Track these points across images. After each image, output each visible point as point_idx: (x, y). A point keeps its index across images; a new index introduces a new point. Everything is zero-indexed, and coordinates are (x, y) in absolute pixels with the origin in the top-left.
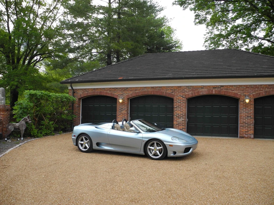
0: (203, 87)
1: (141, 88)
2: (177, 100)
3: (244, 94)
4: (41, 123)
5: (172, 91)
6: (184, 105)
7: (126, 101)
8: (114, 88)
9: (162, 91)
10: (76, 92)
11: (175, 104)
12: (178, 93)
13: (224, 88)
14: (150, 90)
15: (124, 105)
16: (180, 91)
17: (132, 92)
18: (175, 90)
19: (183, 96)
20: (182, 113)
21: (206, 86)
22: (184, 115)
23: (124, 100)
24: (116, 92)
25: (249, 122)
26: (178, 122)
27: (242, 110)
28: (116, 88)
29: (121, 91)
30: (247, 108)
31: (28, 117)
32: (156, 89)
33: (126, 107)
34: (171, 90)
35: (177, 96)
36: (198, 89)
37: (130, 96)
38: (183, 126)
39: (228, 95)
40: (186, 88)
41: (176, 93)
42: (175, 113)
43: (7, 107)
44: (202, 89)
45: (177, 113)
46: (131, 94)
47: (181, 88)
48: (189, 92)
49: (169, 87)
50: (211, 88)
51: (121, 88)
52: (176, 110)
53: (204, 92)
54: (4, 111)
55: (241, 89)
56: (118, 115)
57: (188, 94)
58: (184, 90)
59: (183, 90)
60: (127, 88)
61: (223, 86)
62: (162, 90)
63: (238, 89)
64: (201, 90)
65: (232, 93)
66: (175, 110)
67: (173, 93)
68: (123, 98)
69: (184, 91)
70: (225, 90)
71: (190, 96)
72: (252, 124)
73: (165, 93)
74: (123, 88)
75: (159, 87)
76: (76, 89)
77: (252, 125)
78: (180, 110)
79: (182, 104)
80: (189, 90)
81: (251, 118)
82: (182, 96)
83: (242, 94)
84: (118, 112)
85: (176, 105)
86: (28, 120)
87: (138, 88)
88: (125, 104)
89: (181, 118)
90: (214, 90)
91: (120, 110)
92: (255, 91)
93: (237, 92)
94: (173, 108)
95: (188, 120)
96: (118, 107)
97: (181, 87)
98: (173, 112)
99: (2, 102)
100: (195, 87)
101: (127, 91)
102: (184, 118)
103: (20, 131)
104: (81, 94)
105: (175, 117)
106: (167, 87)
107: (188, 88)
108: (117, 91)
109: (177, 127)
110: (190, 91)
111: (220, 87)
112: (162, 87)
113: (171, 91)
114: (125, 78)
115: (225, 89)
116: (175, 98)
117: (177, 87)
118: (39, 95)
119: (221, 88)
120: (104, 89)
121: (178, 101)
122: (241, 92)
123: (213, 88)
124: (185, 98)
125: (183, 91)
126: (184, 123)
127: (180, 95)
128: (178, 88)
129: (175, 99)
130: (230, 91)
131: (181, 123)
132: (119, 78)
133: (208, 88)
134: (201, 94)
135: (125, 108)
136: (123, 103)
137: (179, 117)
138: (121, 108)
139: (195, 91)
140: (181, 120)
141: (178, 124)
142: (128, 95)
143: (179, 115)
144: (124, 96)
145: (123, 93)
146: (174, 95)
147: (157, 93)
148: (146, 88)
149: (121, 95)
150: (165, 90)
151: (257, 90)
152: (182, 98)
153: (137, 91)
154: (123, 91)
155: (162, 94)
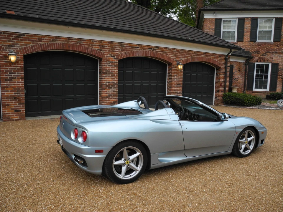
0: (138, 46)
1: (49, 37)
2: (107, 62)
3: (175, 58)
5: (100, 48)
6: (116, 70)
7: (20, 60)
9: (85, 46)
11: (104, 67)
12: (109, 51)
13: (159, 50)
14: (66, 43)
15: (18, 67)
16: (111, 49)
17: (32, 43)
18: (104, 46)
20: (114, 81)
21: (141, 45)
22: (115, 84)
25: (179, 91)
26: (108, 93)
27: (174, 77)
30: (178, 75)
32: (76, 42)
34: (99, 46)
35: (107, 56)
36: (132, 49)
37: (31, 51)
39: (163, 58)
40: (118, 46)
41: (105, 51)
42: (105, 81)
44: (137, 49)
46: (31, 47)
47: (112, 45)
48: (122, 52)
49: (96, 41)
50: (146, 48)
51: (8, 33)
52: (105, 77)
53: (139, 53)
55: (174, 53)
56: (5, 87)
57: (121, 54)
58: (116, 47)
59: (114, 47)
60: (23, 35)
61: (159, 48)
62: (86, 45)
63: (172, 53)
64: (136, 50)
65: (166, 57)
67: (101, 50)
69: (116, 49)
70: (160, 53)
71: (123, 57)
72: (181, 92)
74: (12, 33)
75: (81, 40)
77: (181, 94)
78: (110, 77)
79: (113, 68)
80: (123, 48)
81: (181, 86)
83: (174, 58)
85: (105, 69)
87: (44, 37)
89: (112, 88)
90: (150, 52)
91: (9, 75)
92: (184, 56)
93: (170, 56)
96: (3, 71)
97: (112, 43)
100: (129, 45)
101: (22, 40)
102: (116, 88)
105: (104, 86)
106: (93, 40)
107: (121, 46)
109: (107, 101)
110: (124, 50)
111: (155, 48)
112: (85, 41)
113: (98, 48)
119: (156, 49)
121: (108, 64)
122: (174, 57)
123: (149, 49)
124: (117, 59)
127: (111, 55)
129: (104, 58)
130: (164, 54)
131: (112, 95)
132: (7, 12)
133: (143, 48)
134: (136, 55)
135: (19, 72)
136: (16, 62)
137: (109, 86)
138: (10, 73)
139: (129, 51)
140: (112, 91)
141: (108, 97)
142: (25, 48)
143: (110, 83)
144: (15, 49)
145: (13, 44)
146: (103, 54)
147: (79, 49)
148: (60, 38)
149: (8, 46)
150: (90, 46)
151: (186, 56)
152: (114, 59)
153: (43, 42)
154: (13, 39)
155: (86, 51)
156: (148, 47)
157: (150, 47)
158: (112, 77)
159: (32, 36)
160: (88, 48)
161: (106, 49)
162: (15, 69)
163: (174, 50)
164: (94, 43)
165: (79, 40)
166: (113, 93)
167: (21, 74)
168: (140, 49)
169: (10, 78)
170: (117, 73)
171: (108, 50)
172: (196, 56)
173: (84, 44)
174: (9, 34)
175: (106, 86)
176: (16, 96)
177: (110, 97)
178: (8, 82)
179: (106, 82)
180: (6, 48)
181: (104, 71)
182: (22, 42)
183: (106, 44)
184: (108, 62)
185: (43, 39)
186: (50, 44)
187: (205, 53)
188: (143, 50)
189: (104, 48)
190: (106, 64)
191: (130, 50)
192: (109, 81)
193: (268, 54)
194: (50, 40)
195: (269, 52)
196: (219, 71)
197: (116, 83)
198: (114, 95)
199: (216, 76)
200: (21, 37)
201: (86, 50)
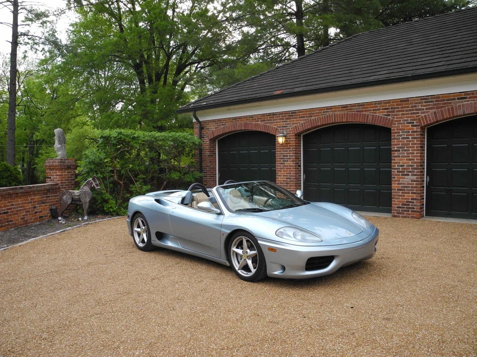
0: (464, 96)
1: (320, 109)
2: (399, 133)
4: (130, 189)
5: (387, 112)
6: (415, 144)
7: (292, 141)
8: (269, 115)
9: (364, 113)
10: (206, 127)
11: (394, 142)
12: (402, 114)
14: (338, 113)
15: (289, 148)
16: (407, 111)
17: (303, 120)
18: (394, 108)
19: (413, 123)
20: (412, 163)
23: (288, 138)
24: (274, 123)
26: (401, 184)
28: (274, 114)
29: (283, 119)
31: (94, 179)
32: (352, 109)
33: (293, 153)
34: (385, 109)
35: (399, 124)
36: (450, 103)
37: (301, 129)
38: (415, 193)
40: (420, 103)
41: (396, 115)
42: (396, 163)
43: (68, 162)
44: (462, 102)
45: (399, 163)
46: (301, 124)
47: (408, 104)
48: (428, 112)
49: (380, 102)
51: (281, 113)
52: (396, 157)
53: (466, 108)
54: (62, 169)
56: (279, 171)
57: (425, 116)
58: (415, 106)
59: (412, 107)
60: (294, 112)
62: (365, 111)
64: (458, 104)
66: (394, 157)
67: (389, 115)
68: (288, 134)
69: (416, 110)
71: (430, 120)
73: (370, 117)
74: (286, 113)
75: (359, 105)
76: (205, 122)
78: (405, 156)
79: (410, 141)
80: (429, 105)
82: (410, 123)
84: (278, 164)
85: (396, 145)
86: (94, 184)
87: (314, 111)
88: (292, 146)
89: (408, 175)
91: (282, 159)
94: (390, 151)
95: (428, 180)
96: (278, 154)
97: (408, 101)
98: (391, 160)
99: (60, 153)
100: (442, 97)
101: (294, 118)
102: (416, 175)
103: (82, 204)
104: (212, 131)
105: (395, 172)
106: (375, 103)
107: (425, 102)
108: (275, 120)
109: (400, 196)
110: (431, 109)
112: (364, 105)
113: (384, 112)
114: (285, 92)
116: (395, 127)
117: (398, 102)
118: (115, 138)
120: (252, 117)
121: (401, 135)
124: (418, 126)
125: (413, 110)
126: (416, 187)
127: (407, 120)
128: (400, 105)
129: (394, 129)
131: (409, 187)
132: (276, 93)
134: (459, 114)
135: (291, 154)
136: (286, 144)
137: (404, 172)
138: (283, 156)
139: (443, 109)
140: (408, 180)
141: (401, 190)
142: (296, 126)
143: (405, 167)
144: (288, 129)
145: (286, 124)
146: (392, 120)
147: (354, 119)
148: (332, 109)
149: (283, 127)
150: (372, 111)
152: (412, 126)
153: (314, 116)
154: (287, 119)
155: (364, 120)
158: (409, 157)
159: (303, 112)
160: (368, 115)
161: (397, 112)
162: (287, 151)
164: (377, 107)
165: (355, 106)
166: (412, 184)
167: (292, 156)
168: (468, 101)
169: (283, 161)
170: (418, 150)
171: (400, 113)
173: (362, 111)
174: (283, 114)
175: (398, 172)
176: (288, 181)
177: (404, 190)
178: (281, 166)
179: (398, 166)
180: (281, 129)
181: (394, 148)
182: (294, 121)
183: (397, 105)
184: (402, 132)
185: (314, 113)
186: (320, 117)
189: (394, 112)
190: (397, 136)
191: (444, 107)
192: (402, 163)
194: (320, 113)
197: (415, 167)
198: (412, 187)
200: (293, 116)
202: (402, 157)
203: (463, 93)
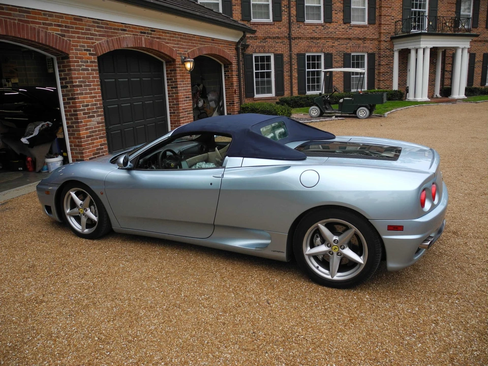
0: (125, 28)
2: (78, 62)
3: (179, 50)
5: (61, 30)
6: (95, 77)
9: (32, 25)
11: (74, 74)
12: (79, 38)
13: (155, 35)
16: (82, 33)
18: (69, 27)
19: (90, 50)
20: (96, 101)
21: (129, 26)
22: (99, 108)
25: (188, 108)
26: (90, 128)
27: (180, 84)
30: (184, 80)
32: (10, 14)
34: (59, 26)
35: (77, 50)
36: (116, 33)
39: (163, 51)
40: (93, 26)
41: (72, 37)
42: (80, 102)
44: (124, 34)
45: (84, 102)
47: (82, 24)
48: (101, 39)
49: (51, 14)
50: (137, 32)
52: (80, 94)
53: (128, 42)
55: (176, 40)
57: (100, 43)
58: (89, 30)
59: (86, 29)
61: (155, 31)
62: (33, 22)
63: (173, 40)
64: (122, 36)
65: (167, 49)
66: (77, 94)
67: (64, 36)
69: (91, 34)
70: (158, 40)
71: (105, 50)
73: (43, 35)
78: (89, 93)
79: (90, 74)
80: (101, 31)
81: (190, 100)
82: (87, 50)
83: (177, 50)
85: (77, 78)
89: (93, 116)
90: (143, 39)
92: (189, 46)
93: (171, 46)
97: (81, 20)
100: (110, 24)
102: (100, 115)
105: (80, 114)
107: (98, 27)
109: (90, 144)
110: (103, 36)
111: (150, 32)
113: (57, 30)
115: (157, 38)
117: (71, 19)
119: (151, 34)
121: (80, 66)
122: (176, 47)
123: (141, 33)
124: (95, 55)
125: (88, 34)
127: (84, 46)
128: (75, 24)
129: (73, 54)
130: (164, 43)
131: (96, 131)
133: (133, 31)
134: (124, 46)
137: (90, 113)
139: (113, 38)
140: (95, 123)
141: (90, 137)
143: (90, 107)
146: (70, 44)
147: (19, 33)
150: (42, 26)
151: (191, 46)
152: (89, 54)
155: (35, 37)
156: (139, 29)
157: (142, 29)
158: (91, 93)
160: (39, 32)
161: (72, 32)
163: (175, 34)
164: (47, 19)
165: (16, 10)
166: (99, 127)
168: (127, 34)
170: (98, 85)
171: (76, 35)
172: (203, 46)
173: (28, 22)
175: (84, 114)
177: (93, 136)
179: (83, 106)
181: (76, 82)
183: (71, 23)
184: (81, 61)
187: (213, 39)
188: (133, 34)
189: (68, 31)
190: (77, 66)
191: (113, 36)
192: (87, 102)
193: (268, 40)
195: (270, 38)
196: (230, 69)
197: (99, 106)
198: (99, 131)
199: (225, 78)
201: (35, 35)
202: (86, 94)
203: (124, 25)
